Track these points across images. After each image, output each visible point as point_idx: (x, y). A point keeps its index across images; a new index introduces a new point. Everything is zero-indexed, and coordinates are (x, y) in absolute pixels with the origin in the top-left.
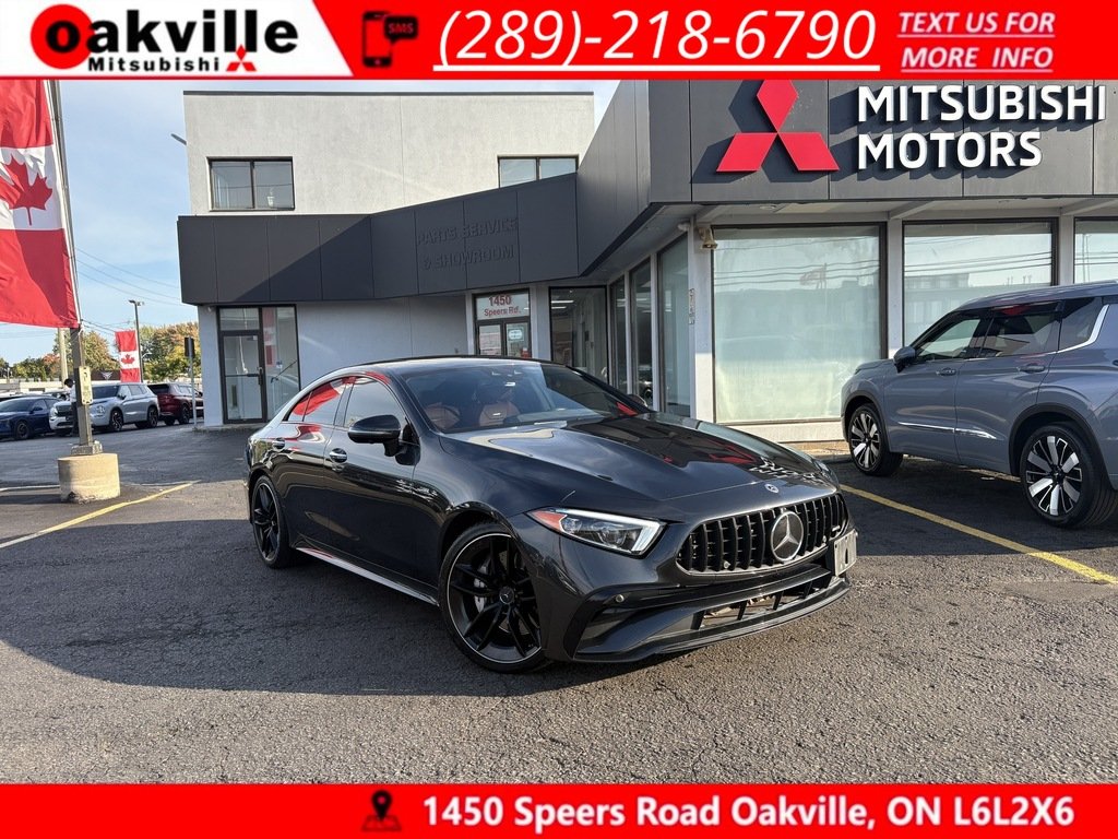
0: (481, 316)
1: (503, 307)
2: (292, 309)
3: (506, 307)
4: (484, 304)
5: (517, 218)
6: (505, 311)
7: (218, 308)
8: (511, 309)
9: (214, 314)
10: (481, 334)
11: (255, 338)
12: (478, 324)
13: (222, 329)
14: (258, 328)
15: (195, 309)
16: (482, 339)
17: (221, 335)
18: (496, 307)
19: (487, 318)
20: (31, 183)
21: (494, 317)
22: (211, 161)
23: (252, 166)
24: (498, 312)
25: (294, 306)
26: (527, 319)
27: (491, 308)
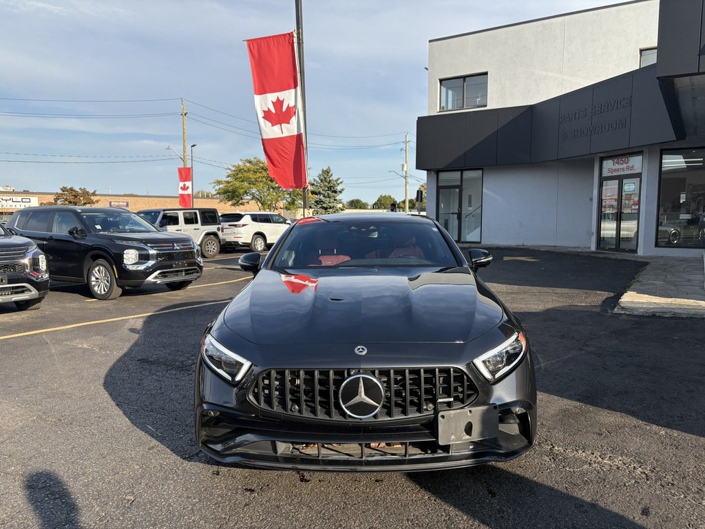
0: (605, 173)
1: (621, 166)
2: (480, 172)
3: (625, 166)
4: (608, 164)
5: (631, 97)
6: (623, 169)
7: (438, 172)
8: (628, 168)
9: (435, 176)
10: (604, 188)
11: (457, 190)
12: (602, 180)
13: (440, 184)
14: (459, 184)
15: (426, 172)
16: (604, 191)
17: (439, 188)
18: (617, 166)
19: (609, 175)
20: (284, 109)
21: (615, 174)
22: (441, 81)
23: (464, 81)
24: (618, 170)
25: (482, 169)
26: (639, 175)
27: (614, 167)
